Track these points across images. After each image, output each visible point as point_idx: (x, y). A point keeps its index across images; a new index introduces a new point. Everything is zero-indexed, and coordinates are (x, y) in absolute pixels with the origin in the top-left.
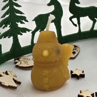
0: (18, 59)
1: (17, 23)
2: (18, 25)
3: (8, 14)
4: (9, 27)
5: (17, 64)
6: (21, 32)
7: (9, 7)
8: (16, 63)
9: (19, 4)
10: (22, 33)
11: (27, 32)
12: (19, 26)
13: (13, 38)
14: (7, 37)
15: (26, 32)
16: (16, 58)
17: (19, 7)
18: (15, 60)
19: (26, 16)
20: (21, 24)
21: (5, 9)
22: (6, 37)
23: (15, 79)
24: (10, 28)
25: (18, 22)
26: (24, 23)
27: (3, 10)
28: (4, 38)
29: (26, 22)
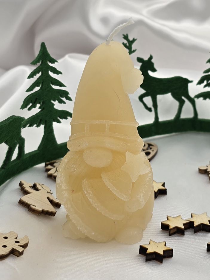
0: (52, 164)
1: (52, 101)
2: (53, 105)
3: (38, 86)
4: (40, 108)
5: (50, 172)
6: (58, 118)
7: (40, 73)
8: (48, 170)
9: (58, 69)
10: (61, 120)
11: (68, 117)
12: (55, 107)
13: (45, 128)
14: (35, 125)
15: (66, 118)
16: (48, 163)
17: (58, 74)
18: (46, 165)
19: (68, 91)
20: (60, 104)
21: (34, 76)
22: (33, 126)
23: (51, 198)
24: (40, 110)
25: (54, 101)
26: (64, 103)
27: (31, 78)
28: (30, 126)
29: (68, 101)
